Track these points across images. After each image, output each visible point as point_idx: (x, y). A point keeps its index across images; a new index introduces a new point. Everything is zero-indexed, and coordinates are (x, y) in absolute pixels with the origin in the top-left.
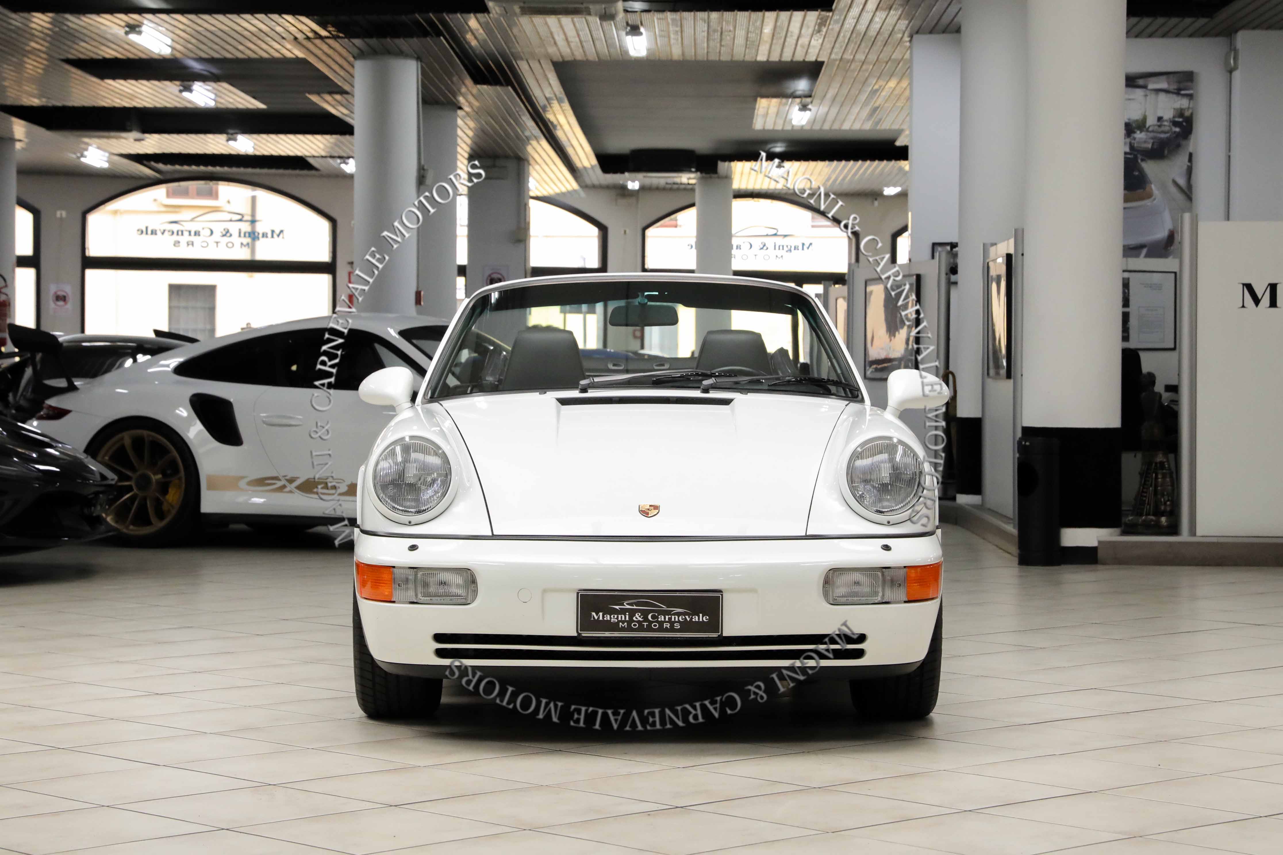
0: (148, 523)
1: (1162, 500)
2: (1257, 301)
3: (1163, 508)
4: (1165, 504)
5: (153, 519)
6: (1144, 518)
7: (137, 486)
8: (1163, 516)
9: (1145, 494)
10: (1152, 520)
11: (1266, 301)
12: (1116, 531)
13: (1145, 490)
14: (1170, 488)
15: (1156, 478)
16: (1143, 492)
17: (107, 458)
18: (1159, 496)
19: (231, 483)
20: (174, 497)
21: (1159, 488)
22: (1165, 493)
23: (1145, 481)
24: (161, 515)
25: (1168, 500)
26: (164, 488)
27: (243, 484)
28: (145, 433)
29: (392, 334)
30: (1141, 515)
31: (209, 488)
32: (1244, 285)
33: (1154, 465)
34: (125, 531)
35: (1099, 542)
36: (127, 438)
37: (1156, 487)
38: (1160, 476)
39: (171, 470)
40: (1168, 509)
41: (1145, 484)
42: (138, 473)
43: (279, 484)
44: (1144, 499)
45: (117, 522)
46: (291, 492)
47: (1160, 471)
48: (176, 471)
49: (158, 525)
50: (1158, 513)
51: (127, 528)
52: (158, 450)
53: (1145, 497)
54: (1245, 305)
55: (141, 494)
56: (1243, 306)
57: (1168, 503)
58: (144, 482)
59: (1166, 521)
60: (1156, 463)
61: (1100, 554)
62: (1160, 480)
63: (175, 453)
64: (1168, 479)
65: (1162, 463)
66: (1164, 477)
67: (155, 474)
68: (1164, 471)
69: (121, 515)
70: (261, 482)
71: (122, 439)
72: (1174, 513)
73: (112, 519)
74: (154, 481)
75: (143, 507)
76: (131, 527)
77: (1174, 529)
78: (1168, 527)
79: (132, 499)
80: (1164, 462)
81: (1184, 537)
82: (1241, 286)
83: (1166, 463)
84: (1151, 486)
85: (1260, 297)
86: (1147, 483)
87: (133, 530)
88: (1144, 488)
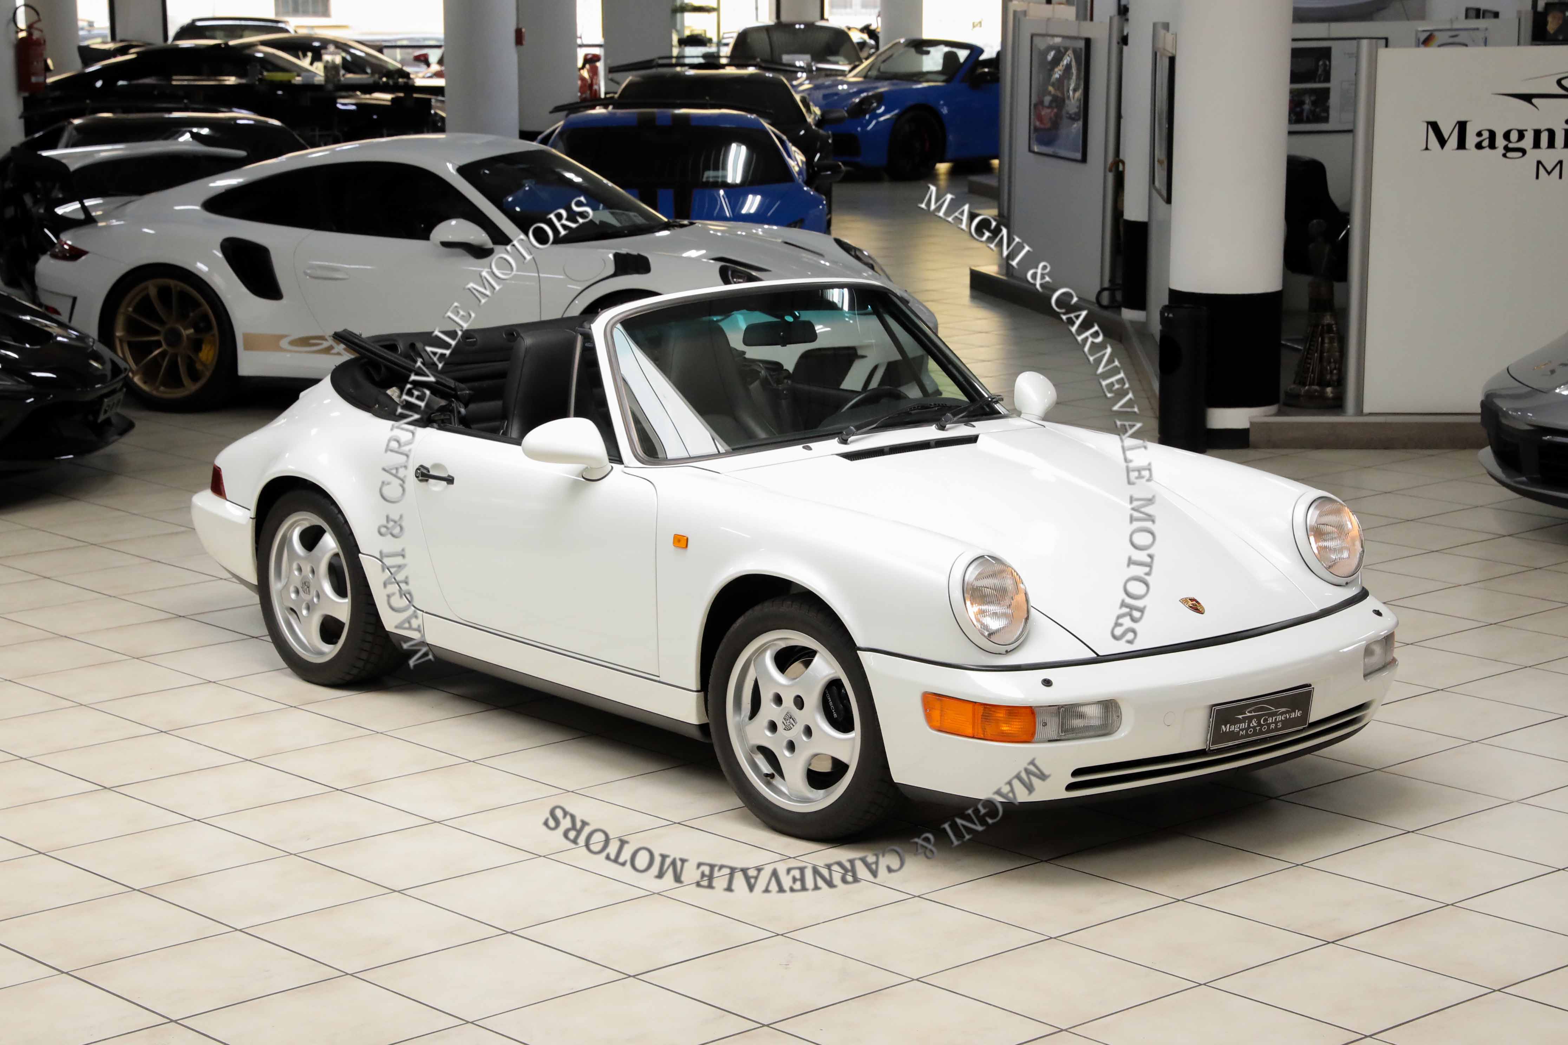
0: (179, 384)
1: (1328, 368)
2: (1442, 142)
3: (1328, 377)
4: (1331, 372)
5: (186, 380)
6: (1307, 387)
7: (166, 339)
8: (1328, 386)
9: (1310, 361)
10: (1316, 391)
11: (1453, 142)
12: (1272, 409)
13: (1309, 356)
14: (1337, 354)
15: (1323, 342)
16: (1307, 358)
17: (130, 309)
18: (1325, 364)
19: (272, 343)
20: (208, 354)
21: (1325, 354)
22: (1332, 360)
23: (1310, 345)
24: (194, 376)
25: (1335, 369)
26: (197, 345)
27: (284, 343)
28: (172, 283)
29: (449, 171)
30: (1304, 385)
31: (247, 348)
32: (1428, 123)
33: (1320, 327)
34: (155, 393)
35: (1251, 423)
36: (152, 288)
37: (1322, 352)
38: (1326, 341)
39: (202, 326)
40: (1335, 378)
41: (1309, 349)
42: (168, 326)
43: (326, 344)
44: (1308, 366)
45: (145, 383)
46: (339, 354)
47: (1326, 336)
48: (209, 327)
49: (191, 388)
50: (1323, 384)
51: (157, 389)
52: (186, 303)
53: (1310, 364)
54: (1429, 147)
55: (171, 351)
56: (1427, 149)
57: (1335, 372)
58: (174, 338)
59: (1332, 393)
60: (1323, 326)
61: (1252, 437)
62: (1326, 345)
63: (207, 307)
64: (1335, 344)
65: (1329, 326)
66: (1331, 341)
67: (185, 329)
68: (1332, 335)
69: (149, 374)
70: (304, 342)
71: (146, 288)
72: (1340, 383)
73: (139, 379)
74: (185, 336)
75: (173, 365)
76: (162, 388)
77: (1337, 405)
78: (1334, 399)
79: (163, 354)
80: (1333, 324)
81: (1349, 417)
82: (1426, 124)
83: (1334, 326)
84: (1316, 352)
85: (1446, 137)
86: (1312, 348)
87: (164, 393)
88: (1308, 353)
